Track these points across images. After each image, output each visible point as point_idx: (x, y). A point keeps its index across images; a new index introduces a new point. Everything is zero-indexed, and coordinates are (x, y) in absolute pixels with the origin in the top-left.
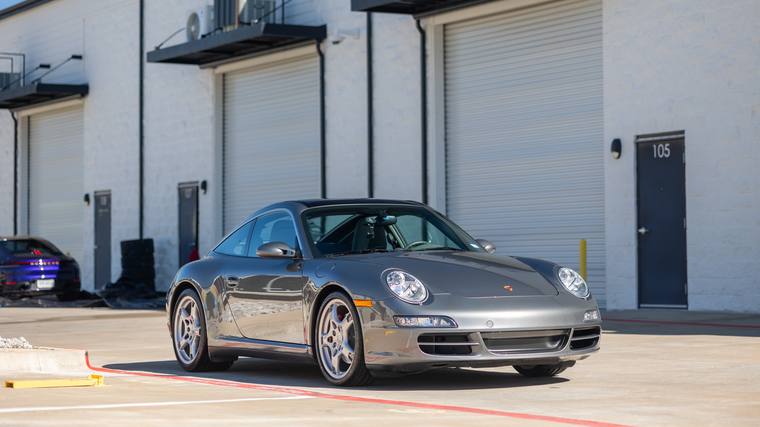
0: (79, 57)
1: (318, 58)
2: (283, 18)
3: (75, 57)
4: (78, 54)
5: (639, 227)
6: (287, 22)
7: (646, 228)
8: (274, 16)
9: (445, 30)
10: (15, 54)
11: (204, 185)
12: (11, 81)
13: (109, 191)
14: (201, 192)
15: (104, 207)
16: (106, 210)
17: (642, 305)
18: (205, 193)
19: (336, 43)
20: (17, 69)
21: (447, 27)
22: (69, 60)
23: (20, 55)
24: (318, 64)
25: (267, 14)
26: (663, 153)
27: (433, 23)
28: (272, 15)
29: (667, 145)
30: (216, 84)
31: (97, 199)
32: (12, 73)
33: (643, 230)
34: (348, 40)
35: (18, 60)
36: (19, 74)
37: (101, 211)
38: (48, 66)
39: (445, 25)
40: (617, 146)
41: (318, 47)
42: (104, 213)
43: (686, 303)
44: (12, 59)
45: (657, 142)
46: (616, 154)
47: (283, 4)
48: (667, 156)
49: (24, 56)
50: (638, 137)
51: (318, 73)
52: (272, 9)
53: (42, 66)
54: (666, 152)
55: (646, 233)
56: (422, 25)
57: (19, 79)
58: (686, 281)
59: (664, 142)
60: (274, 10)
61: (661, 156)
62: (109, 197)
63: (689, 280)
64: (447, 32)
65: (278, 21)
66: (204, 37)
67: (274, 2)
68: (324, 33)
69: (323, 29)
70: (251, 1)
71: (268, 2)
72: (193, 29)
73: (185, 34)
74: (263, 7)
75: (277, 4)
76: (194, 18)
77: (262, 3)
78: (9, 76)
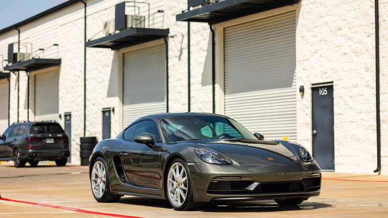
0: (57, 45)
1: (165, 46)
2: (149, 25)
3: (55, 45)
4: (56, 43)
5: (313, 130)
6: (150, 27)
7: (316, 130)
8: (144, 23)
9: (224, 31)
11: (113, 110)
12: (26, 56)
13: (70, 112)
14: (112, 113)
15: (68, 120)
16: (69, 122)
18: (114, 113)
19: (171, 37)
20: (29, 52)
21: (226, 29)
22: (51, 46)
23: (29, 44)
24: (165, 48)
25: (141, 22)
26: (324, 92)
27: (219, 27)
28: (143, 22)
29: (326, 88)
30: (119, 58)
31: (65, 116)
32: (26, 53)
35: (29, 47)
36: (29, 54)
37: (67, 122)
38: (43, 50)
39: (224, 28)
40: (302, 90)
41: (165, 40)
42: (68, 124)
43: (334, 169)
44: (26, 46)
45: (321, 87)
46: (302, 93)
47: (149, 18)
48: (326, 94)
49: (32, 45)
50: (313, 85)
51: (165, 53)
52: (143, 19)
53: (40, 49)
54: (325, 92)
55: (316, 133)
56: (213, 28)
57: (30, 56)
58: (334, 158)
59: (324, 87)
60: (144, 20)
61: (323, 94)
62: (70, 115)
63: (335, 157)
64: (226, 32)
65: (147, 27)
66: (110, 34)
67: (144, 17)
68: (169, 33)
69: (167, 31)
70: (132, 16)
71: (141, 17)
72: (106, 30)
73: (102, 32)
74: (139, 20)
75: (146, 18)
76: (106, 25)
77: (138, 18)
78: (24, 54)
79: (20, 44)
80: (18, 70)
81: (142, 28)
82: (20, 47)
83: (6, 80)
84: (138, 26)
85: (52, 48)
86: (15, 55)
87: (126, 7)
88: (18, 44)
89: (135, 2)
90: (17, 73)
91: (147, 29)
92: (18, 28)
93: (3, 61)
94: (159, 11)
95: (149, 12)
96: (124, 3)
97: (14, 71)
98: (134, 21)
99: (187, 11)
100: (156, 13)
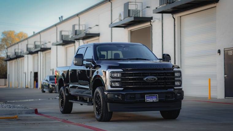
0: (98, 25)
2: (142, 15)
3: (97, 25)
7: (227, 75)
10: (83, 25)
12: (82, 32)
17: (226, 97)
19: (153, 22)
20: (84, 29)
21: (181, 17)
22: (95, 26)
25: (137, 13)
27: (177, 16)
28: (139, 13)
29: (231, 51)
30: (128, 33)
32: (83, 30)
33: (226, 76)
34: (157, 21)
35: (84, 26)
38: (91, 28)
39: (180, 17)
40: (219, 52)
41: (151, 23)
44: (82, 26)
45: (229, 50)
46: (219, 54)
48: (232, 54)
49: (85, 25)
50: (225, 49)
52: (139, 11)
53: (89, 28)
56: (174, 17)
61: (230, 54)
64: (181, 19)
65: (141, 16)
66: (121, 20)
67: (140, 10)
68: (152, 19)
69: (152, 18)
70: (133, 10)
71: (138, 10)
72: (120, 18)
73: (118, 19)
74: (136, 12)
75: (141, 10)
76: (120, 15)
77: (136, 11)
78: (81, 31)
79: (80, 25)
80: (79, 39)
81: (138, 17)
82: (80, 26)
83: (73, 44)
84: (136, 16)
85: (95, 27)
86: (76, 31)
87: (129, 5)
88: (78, 25)
89: (136, 2)
90: (78, 40)
91: (141, 17)
92: (79, 16)
93: (71, 34)
94: (147, 7)
95: (142, 7)
96: (128, 2)
97: (77, 39)
98: (134, 13)
99: (159, 7)
100: (145, 8)
